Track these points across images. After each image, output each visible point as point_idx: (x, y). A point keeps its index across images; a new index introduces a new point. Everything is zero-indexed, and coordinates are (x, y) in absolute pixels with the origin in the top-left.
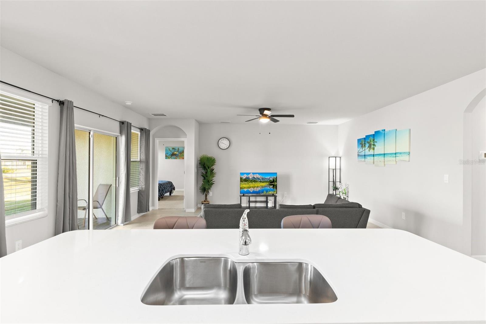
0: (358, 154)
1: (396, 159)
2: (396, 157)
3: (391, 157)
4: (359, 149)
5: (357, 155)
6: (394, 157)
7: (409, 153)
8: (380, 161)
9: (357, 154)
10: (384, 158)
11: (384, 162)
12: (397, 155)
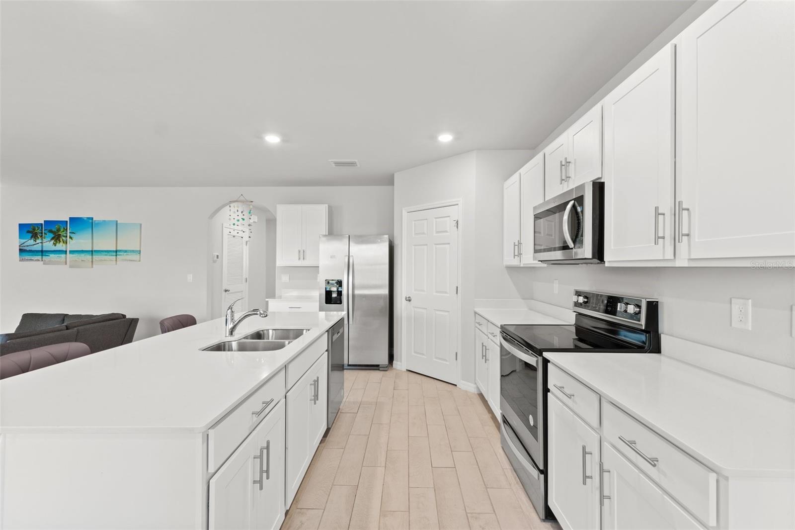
0: (21, 248)
1: (116, 258)
2: (116, 255)
3: (106, 255)
4: (23, 241)
5: (18, 250)
6: (113, 255)
7: (140, 251)
8: (82, 261)
9: (18, 248)
10: (91, 257)
11: (92, 261)
12: (118, 253)
